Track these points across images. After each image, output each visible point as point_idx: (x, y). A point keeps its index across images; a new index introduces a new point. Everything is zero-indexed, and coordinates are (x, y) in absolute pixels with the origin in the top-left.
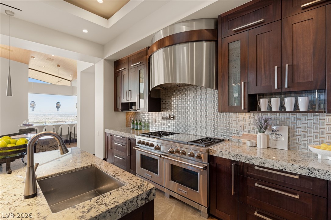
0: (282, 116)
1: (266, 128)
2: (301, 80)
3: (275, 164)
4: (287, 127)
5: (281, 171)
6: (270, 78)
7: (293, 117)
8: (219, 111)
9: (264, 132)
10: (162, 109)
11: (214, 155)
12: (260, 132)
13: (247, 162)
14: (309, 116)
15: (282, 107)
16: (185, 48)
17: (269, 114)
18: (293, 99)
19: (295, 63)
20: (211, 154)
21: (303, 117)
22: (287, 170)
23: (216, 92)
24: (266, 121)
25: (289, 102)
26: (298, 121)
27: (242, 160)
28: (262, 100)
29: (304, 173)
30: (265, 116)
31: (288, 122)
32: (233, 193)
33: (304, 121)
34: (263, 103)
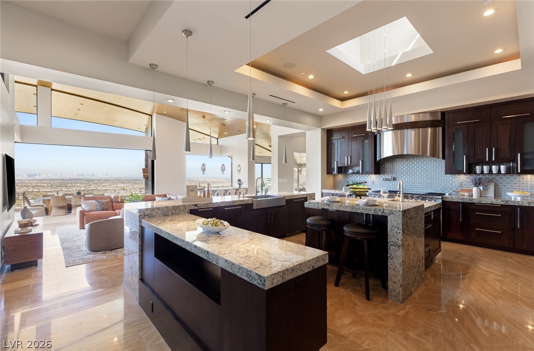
0: (490, 177)
1: (479, 184)
2: (502, 157)
3: (488, 201)
4: (493, 184)
5: (491, 204)
6: (483, 154)
7: (497, 177)
8: (446, 174)
9: (478, 186)
10: (381, 172)
11: (446, 200)
12: (475, 186)
13: (471, 202)
14: (508, 176)
15: (491, 171)
16: (413, 132)
17: (481, 175)
18: (498, 166)
19: (499, 147)
20: (443, 200)
21: (504, 177)
22: (495, 203)
23: (443, 161)
24: (479, 180)
25: (494, 169)
26: (501, 180)
27: (467, 201)
28: (477, 167)
29: (503, 203)
30: (478, 177)
31: (494, 180)
32: (461, 220)
33: (504, 179)
34: (478, 169)
